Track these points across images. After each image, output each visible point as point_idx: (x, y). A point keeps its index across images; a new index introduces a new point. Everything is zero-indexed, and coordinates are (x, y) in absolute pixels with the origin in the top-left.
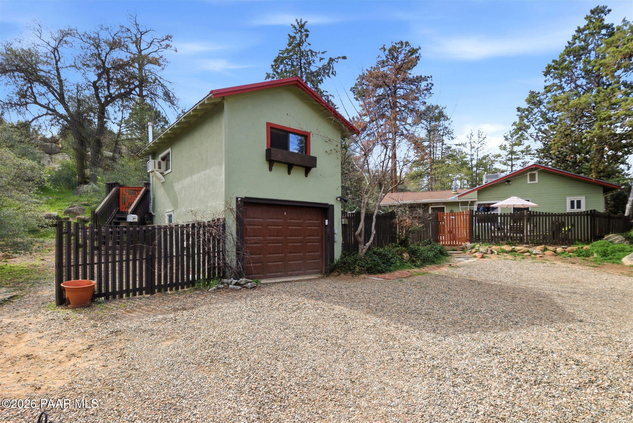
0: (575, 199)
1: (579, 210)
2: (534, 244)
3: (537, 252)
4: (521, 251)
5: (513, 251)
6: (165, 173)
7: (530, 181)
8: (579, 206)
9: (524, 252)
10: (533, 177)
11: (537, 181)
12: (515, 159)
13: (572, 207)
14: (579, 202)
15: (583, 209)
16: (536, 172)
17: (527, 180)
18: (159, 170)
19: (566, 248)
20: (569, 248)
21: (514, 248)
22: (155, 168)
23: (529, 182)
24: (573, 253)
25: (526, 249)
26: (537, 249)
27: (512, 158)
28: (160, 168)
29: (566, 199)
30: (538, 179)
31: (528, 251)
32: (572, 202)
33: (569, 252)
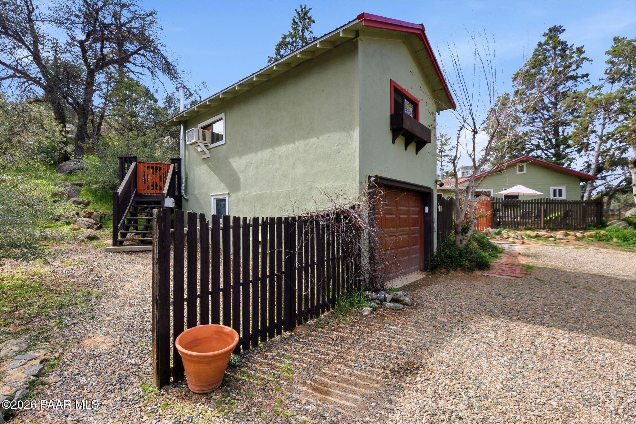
0: (558, 188)
1: (560, 198)
2: (550, 229)
3: (561, 237)
4: (545, 236)
5: (537, 236)
6: (211, 146)
7: (519, 171)
8: (560, 195)
9: (548, 237)
10: (521, 169)
11: (525, 172)
12: (444, 156)
13: (555, 195)
14: (560, 191)
15: (564, 197)
16: (525, 164)
17: (516, 171)
18: (204, 142)
19: (584, 233)
20: (587, 233)
21: (537, 234)
22: (199, 139)
23: (518, 173)
24: (592, 237)
25: (548, 234)
26: (559, 234)
27: (442, 155)
28: (204, 139)
29: (550, 188)
30: (526, 170)
31: (551, 237)
32: (555, 191)
33: (589, 236)
